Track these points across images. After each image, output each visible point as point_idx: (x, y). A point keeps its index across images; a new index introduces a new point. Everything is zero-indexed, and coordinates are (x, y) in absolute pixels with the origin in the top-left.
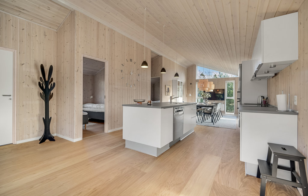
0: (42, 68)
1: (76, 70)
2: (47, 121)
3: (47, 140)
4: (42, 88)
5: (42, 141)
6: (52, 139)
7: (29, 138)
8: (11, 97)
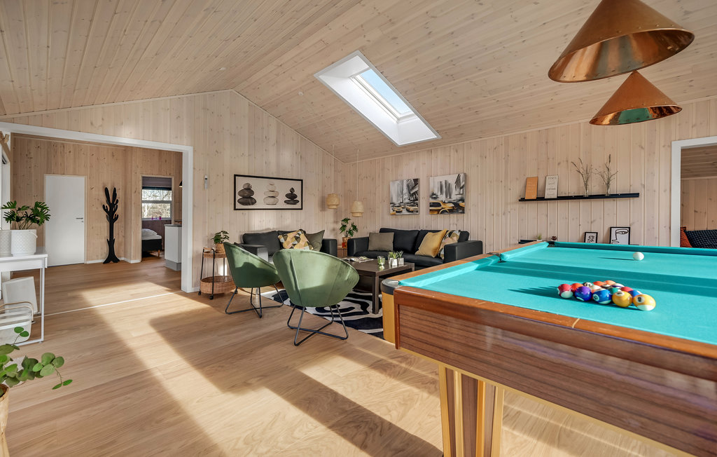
0: (106, 190)
1: (133, 191)
2: (111, 242)
3: (111, 262)
4: (106, 210)
5: (107, 262)
6: (116, 260)
7: (98, 259)
8: (83, 220)
